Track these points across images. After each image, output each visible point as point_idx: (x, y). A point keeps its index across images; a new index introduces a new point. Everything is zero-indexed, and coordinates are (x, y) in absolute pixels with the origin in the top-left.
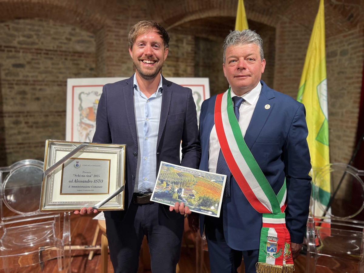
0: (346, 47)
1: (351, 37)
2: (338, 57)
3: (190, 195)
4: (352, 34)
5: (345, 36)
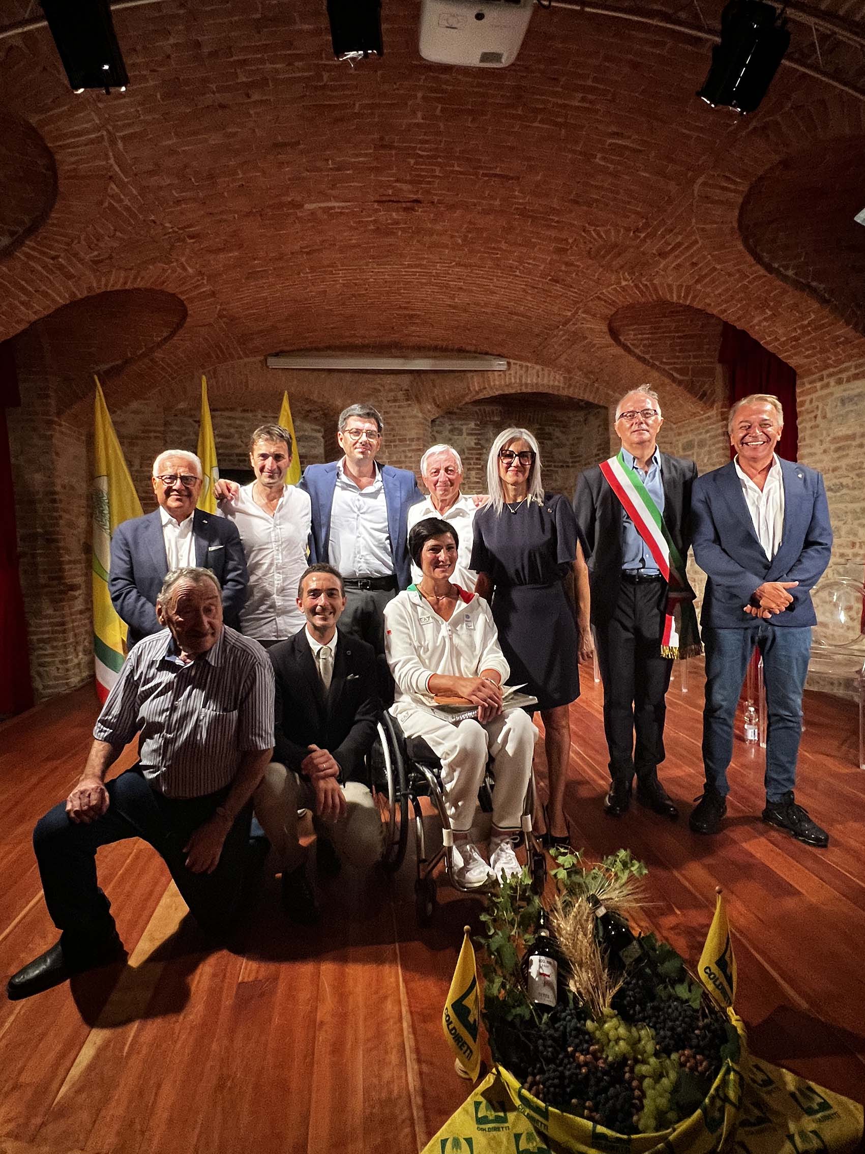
0: (703, 436)
1: (708, 422)
2: (696, 450)
4: (709, 418)
5: (701, 421)
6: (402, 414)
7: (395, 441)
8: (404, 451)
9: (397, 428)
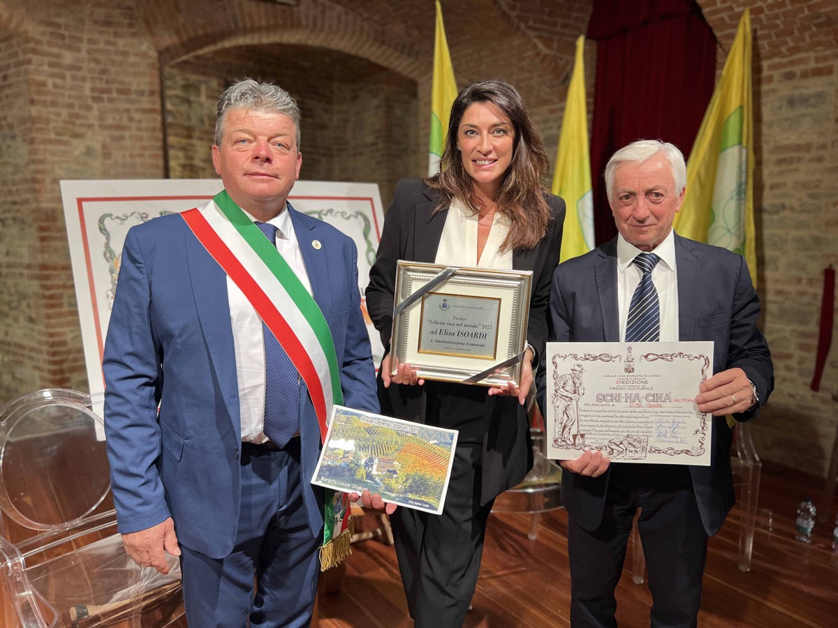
0: (554, 131)
3: (388, 471)
5: (551, 111)
6: (121, 48)
7: (109, 91)
8: (128, 111)
9: (113, 70)
